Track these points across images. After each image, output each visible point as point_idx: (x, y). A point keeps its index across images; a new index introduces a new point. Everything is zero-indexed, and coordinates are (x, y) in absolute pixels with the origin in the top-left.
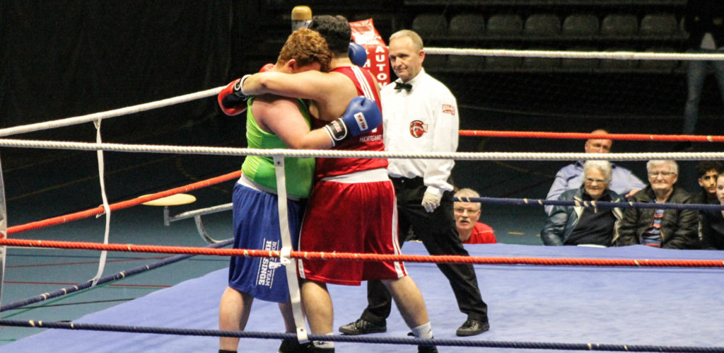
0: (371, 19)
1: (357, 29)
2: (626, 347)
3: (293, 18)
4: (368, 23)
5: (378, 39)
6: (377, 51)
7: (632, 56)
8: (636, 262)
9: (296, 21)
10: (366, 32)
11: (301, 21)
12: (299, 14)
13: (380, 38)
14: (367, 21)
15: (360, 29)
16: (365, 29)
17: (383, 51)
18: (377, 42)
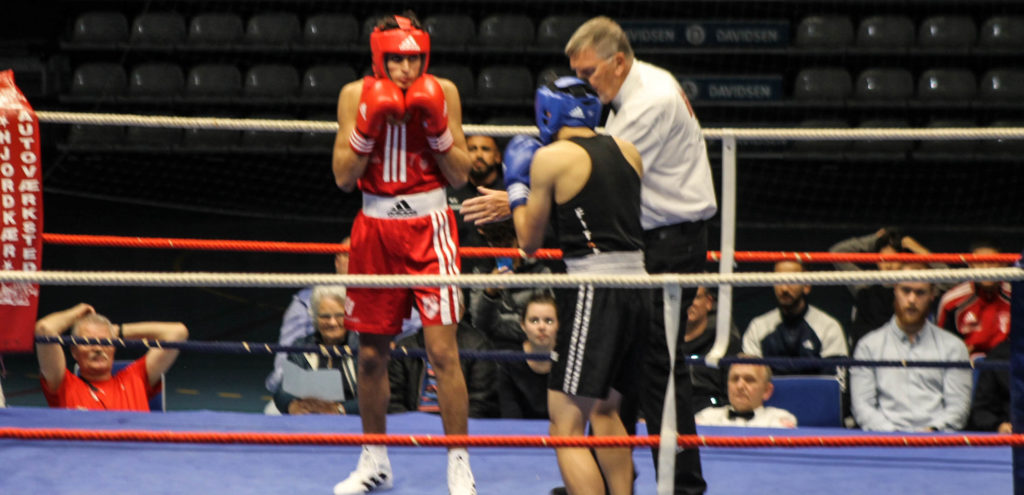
0: (11, 71)
4: (6, 77)
5: (22, 102)
6: (20, 119)
8: (413, 440)
10: (3, 90)
13: (24, 99)
14: (4, 74)
16: (2, 85)
17: (29, 118)
18: (20, 106)
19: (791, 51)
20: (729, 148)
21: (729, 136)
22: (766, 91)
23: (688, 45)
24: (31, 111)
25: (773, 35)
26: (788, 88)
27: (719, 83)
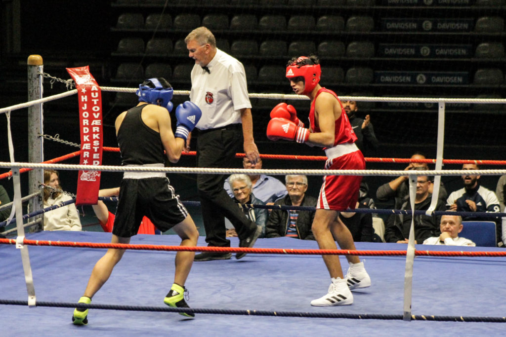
0: (88, 66)
1: (77, 73)
2: (275, 313)
3: (28, 63)
4: (86, 69)
5: (93, 81)
6: (92, 90)
7: (282, 97)
8: (284, 251)
9: (31, 66)
10: (84, 76)
11: (35, 66)
12: (33, 61)
13: (94, 80)
14: (85, 67)
15: (79, 73)
16: (83, 73)
17: (97, 90)
18: (92, 83)
19: (473, 60)
20: (442, 107)
21: (441, 101)
22: (460, 80)
23: (422, 56)
24: (98, 86)
25: (464, 52)
26: (471, 78)
27: (437, 76)
